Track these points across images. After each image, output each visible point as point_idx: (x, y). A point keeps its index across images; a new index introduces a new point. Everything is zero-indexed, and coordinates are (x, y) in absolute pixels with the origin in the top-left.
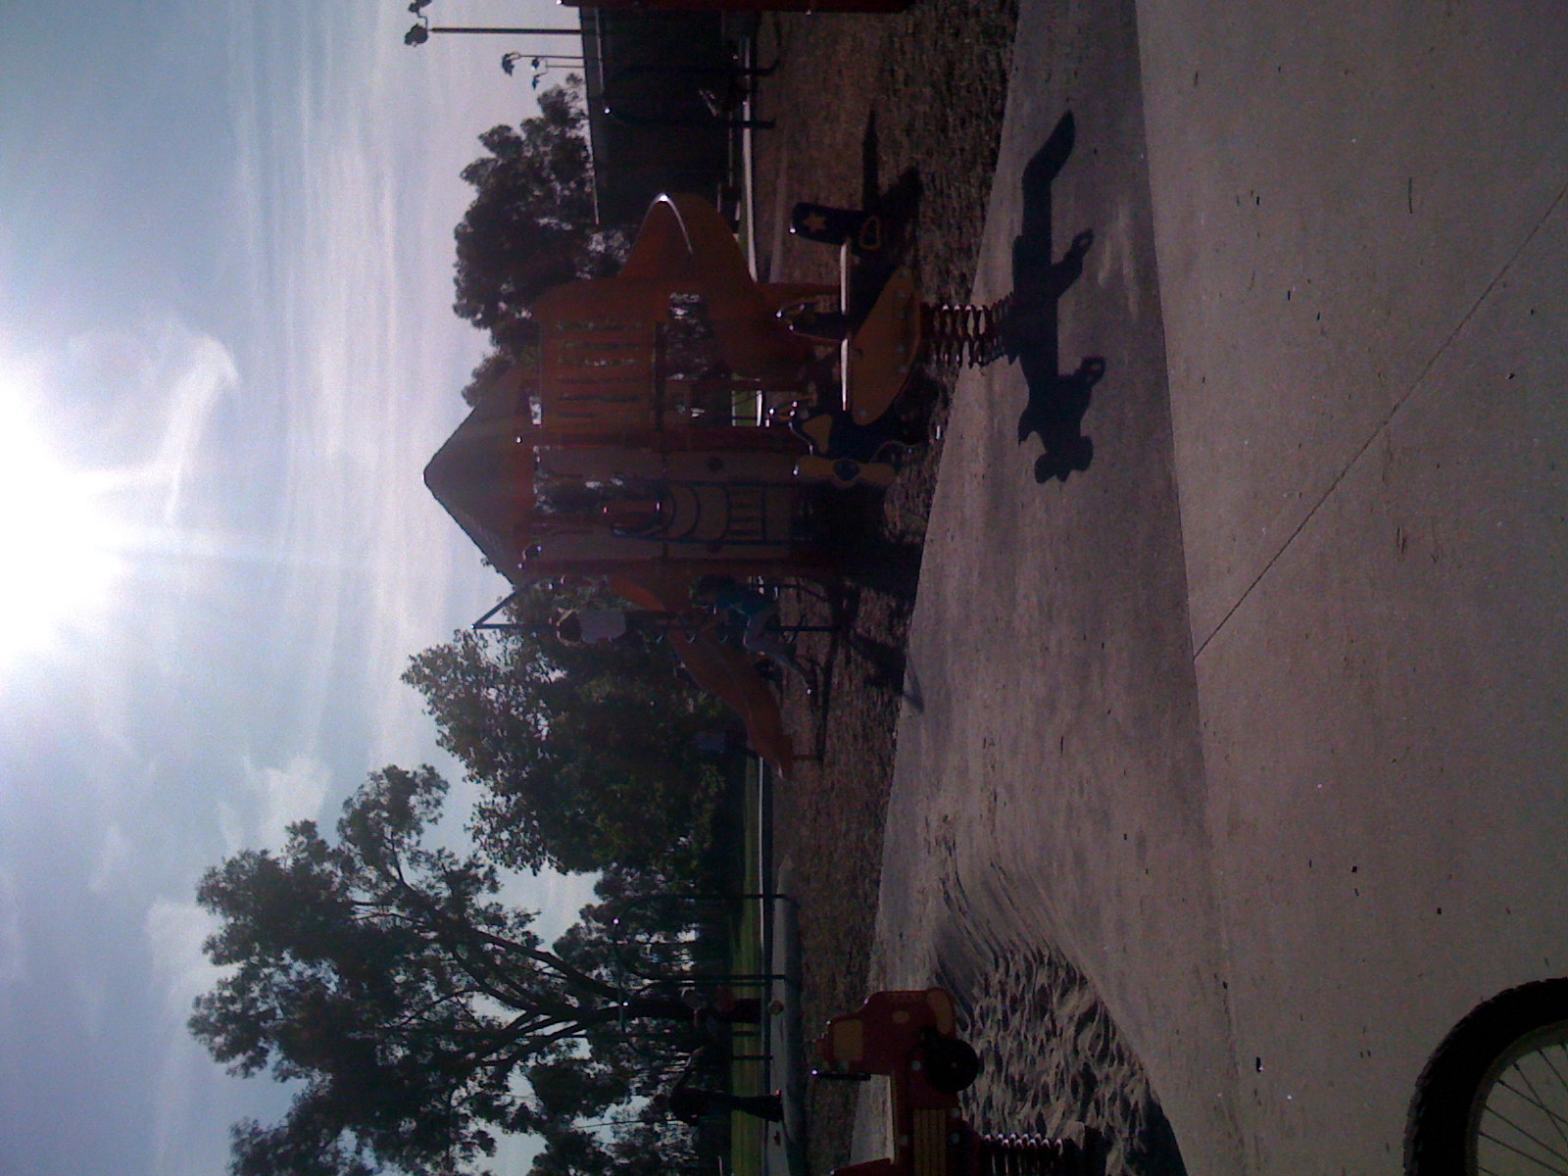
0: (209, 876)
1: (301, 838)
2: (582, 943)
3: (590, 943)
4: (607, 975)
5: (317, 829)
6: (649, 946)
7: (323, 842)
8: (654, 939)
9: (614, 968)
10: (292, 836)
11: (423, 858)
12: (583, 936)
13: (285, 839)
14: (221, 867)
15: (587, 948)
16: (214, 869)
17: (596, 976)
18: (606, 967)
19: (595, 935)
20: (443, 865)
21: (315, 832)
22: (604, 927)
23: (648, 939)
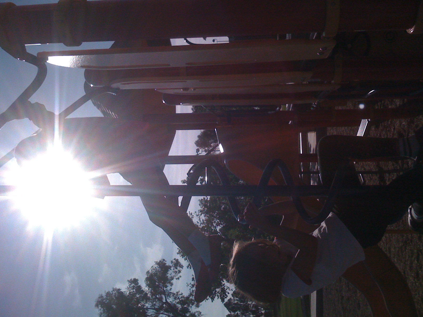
0: (100, 297)
1: (133, 285)
2: (232, 304)
3: (235, 304)
4: (240, 314)
5: (139, 282)
6: (252, 305)
7: (140, 286)
8: (254, 303)
9: (241, 312)
10: (130, 283)
11: (172, 295)
12: (232, 301)
13: (127, 285)
14: (104, 294)
15: (234, 305)
16: (102, 295)
17: (237, 314)
18: (239, 311)
19: (236, 302)
20: (178, 297)
21: (138, 283)
22: (239, 299)
23: (252, 303)
